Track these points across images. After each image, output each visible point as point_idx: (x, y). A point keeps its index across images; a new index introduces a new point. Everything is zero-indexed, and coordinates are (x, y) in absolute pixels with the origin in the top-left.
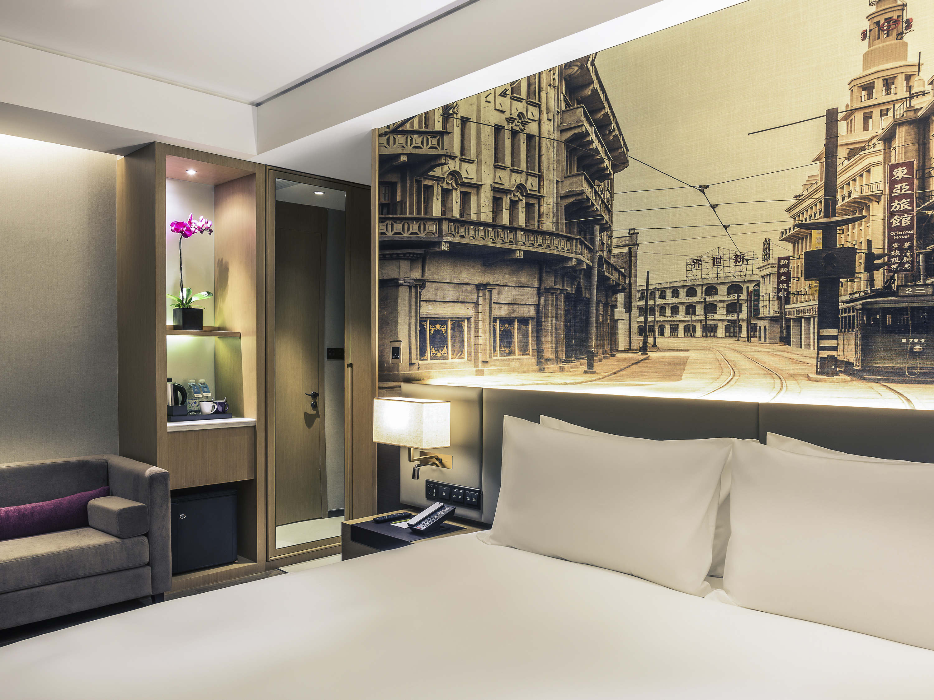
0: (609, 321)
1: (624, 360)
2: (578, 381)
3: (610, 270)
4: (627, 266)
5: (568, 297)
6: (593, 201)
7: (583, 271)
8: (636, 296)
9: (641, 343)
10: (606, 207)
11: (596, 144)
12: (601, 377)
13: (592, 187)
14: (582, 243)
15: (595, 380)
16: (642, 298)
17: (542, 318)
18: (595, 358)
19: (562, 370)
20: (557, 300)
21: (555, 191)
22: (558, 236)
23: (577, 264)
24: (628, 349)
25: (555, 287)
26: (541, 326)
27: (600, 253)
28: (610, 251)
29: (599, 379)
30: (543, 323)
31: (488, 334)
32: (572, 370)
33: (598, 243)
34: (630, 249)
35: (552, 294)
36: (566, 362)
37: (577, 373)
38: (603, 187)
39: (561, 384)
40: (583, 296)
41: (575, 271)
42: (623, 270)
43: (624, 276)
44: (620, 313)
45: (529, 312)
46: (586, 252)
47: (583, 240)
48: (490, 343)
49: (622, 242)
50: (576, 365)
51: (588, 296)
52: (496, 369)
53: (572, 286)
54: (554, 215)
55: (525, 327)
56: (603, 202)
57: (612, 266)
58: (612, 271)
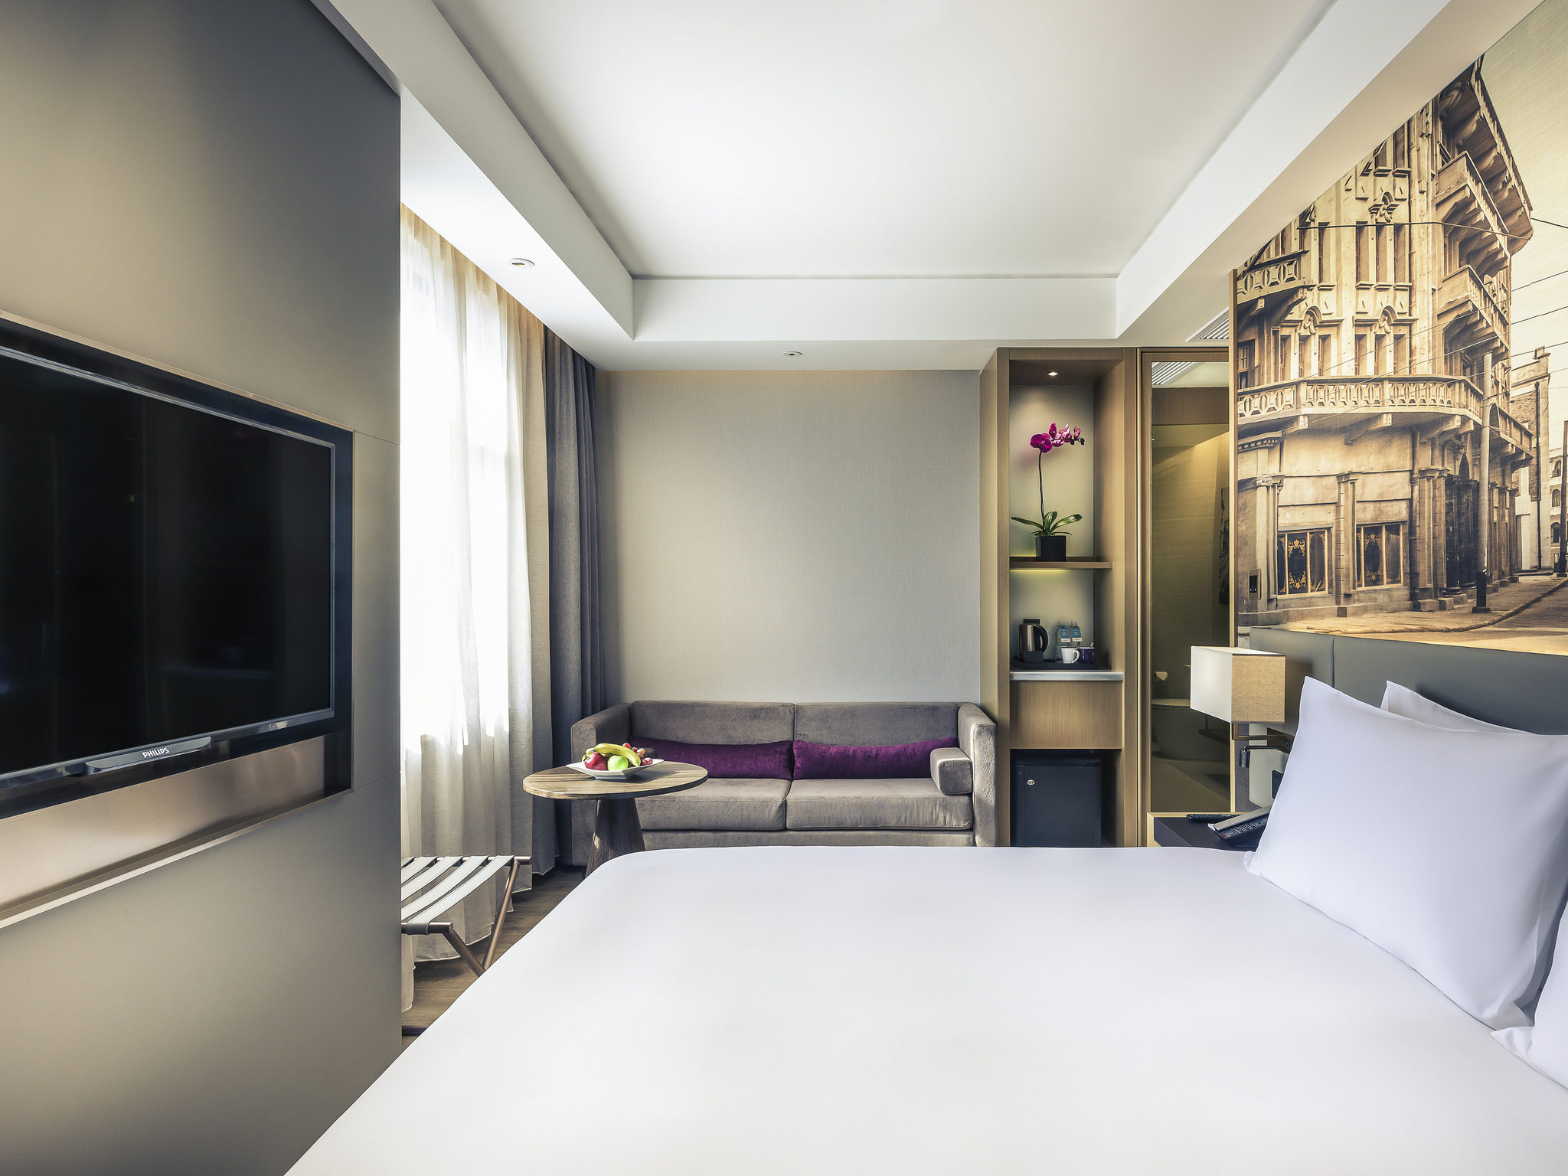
0: (1507, 519)
1: (1532, 588)
2: (1464, 626)
3: (1509, 429)
4: (1533, 417)
5: (1450, 481)
6: (1483, 312)
7: (1469, 435)
8: (1547, 469)
9: (1556, 556)
10: (1501, 317)
11: (1486, 213)
12: (1496, 618)
13: (1480, 287)
14: (1468, 386)
15: (1489, 624)
16: (1557, 473)
17: (1416, 521)
18: (1488, 586)
19: (1442, 607)
20: (1435, 488)
21: (1431, 308)
22: (1435, 380)
23: (1461, 425)
24: (1536, 567)
25: (1433, 467)
26: (1415, 534)
27: (1494, 400)
28: (1507, 394)
29: (1493, 623)
30: (1418, 529)
31: (1351, 551)
32: (1456, 606)
33: (1489, 382)
34: (1537, 385)
35: (1428, 479)
36: (1449, 592)
37: (1462, 611)
38: (1495, 283)
39: (1442, 631)
40: (1471, 478)
41: (1459, 437)
42: (1526, 425)
43: (1529, 436)
44: (1523, 503)
45: (1400, 513)
46: (1473, 401)
47: (1469, 382)
48: (1354, 565)
49: (1524, 375)
50: (1462, 598)
51: (1477, 478)
52: (1360, 607)
53: (1455, 463)
54: (1429, 347)
55: (1394, 536)
56: (1496, 309)
57: (1511, 420)
58: (1511, 429)
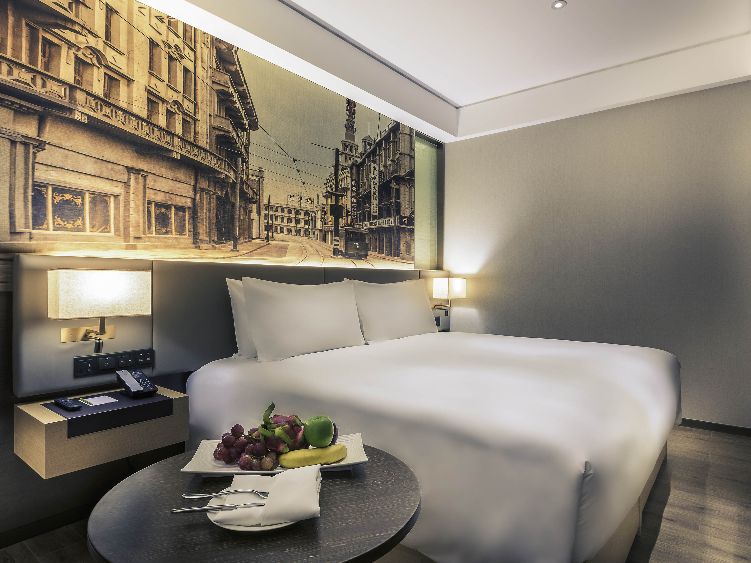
0: (247, 219)
1: (257, 244)
2: (226, 256)
3: (248, 188)
4: (258, 189)
5: (219, 198)
6: (237, 141)
7: (230, 184)
8: (263, 208)
9: (266, 235)
10: (245, 148)
11: (238, 105)
12: (242, 254)
13: (236, 131)
14: (229, 165)
15: (239, 256)
16: (266, 209)
17: (197, 209)
18: (238, 242)
19: (214, 248)
20: (210, 198)
21: (209, 121)
22: (211, 154)
23: (226, 178)
24: (258, 237)
25: (208, 189)
26: (197, 215)
27: (242, 176)
28: (248, 177)
29: (241, 255)
30: (199, 213)
31: (141, 214)
32: (222, 248)
33: (240, 169)
34: (259, 179)
35: (206, 193)
36: (218, 243)
37: (226, 251)
38: (243, 134)
39: (214, 258)
40: (230, 200)
41: (225, 182)
42: (255, 190)
43: (256, 194)
44: (254, 215)
45: (186, 202)
46: (232, 172)
47: (230, 163)
48: (144, 222)
49: (255, 173)
50: (225, 246)
51: (233, 201)
52: (151, 245)
53: (222, 192)
54: (207, 137)
55: (182, 213)
56: (243, 144)
57: (249, 186)
58: (249, 189)
